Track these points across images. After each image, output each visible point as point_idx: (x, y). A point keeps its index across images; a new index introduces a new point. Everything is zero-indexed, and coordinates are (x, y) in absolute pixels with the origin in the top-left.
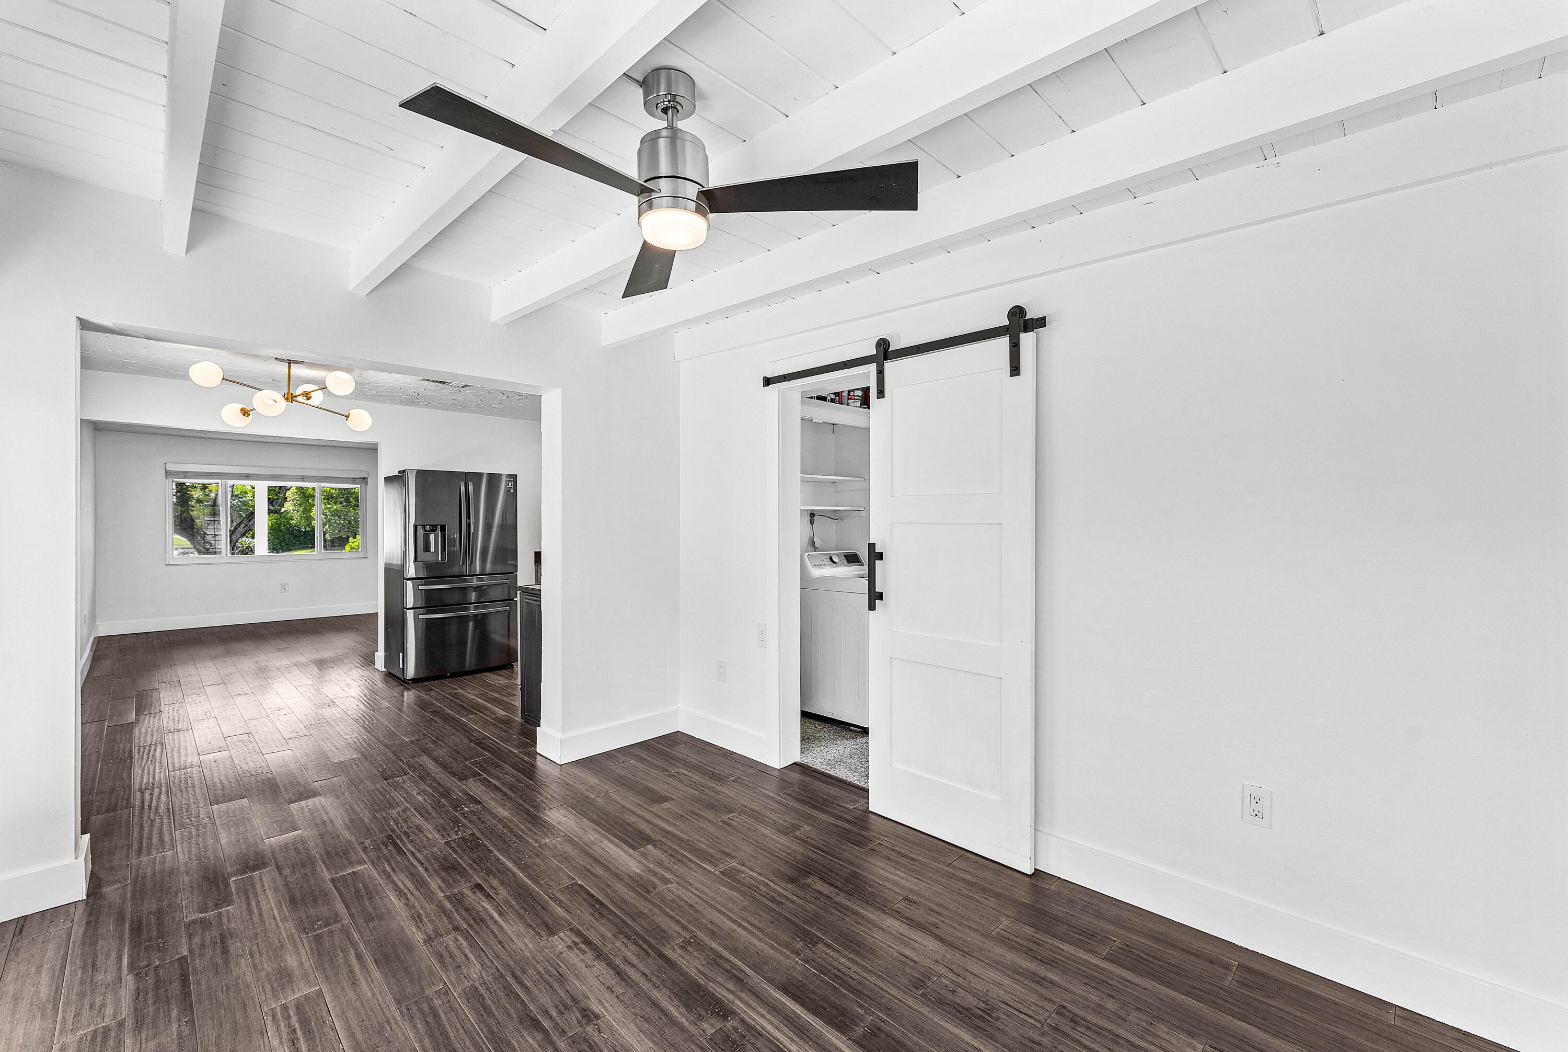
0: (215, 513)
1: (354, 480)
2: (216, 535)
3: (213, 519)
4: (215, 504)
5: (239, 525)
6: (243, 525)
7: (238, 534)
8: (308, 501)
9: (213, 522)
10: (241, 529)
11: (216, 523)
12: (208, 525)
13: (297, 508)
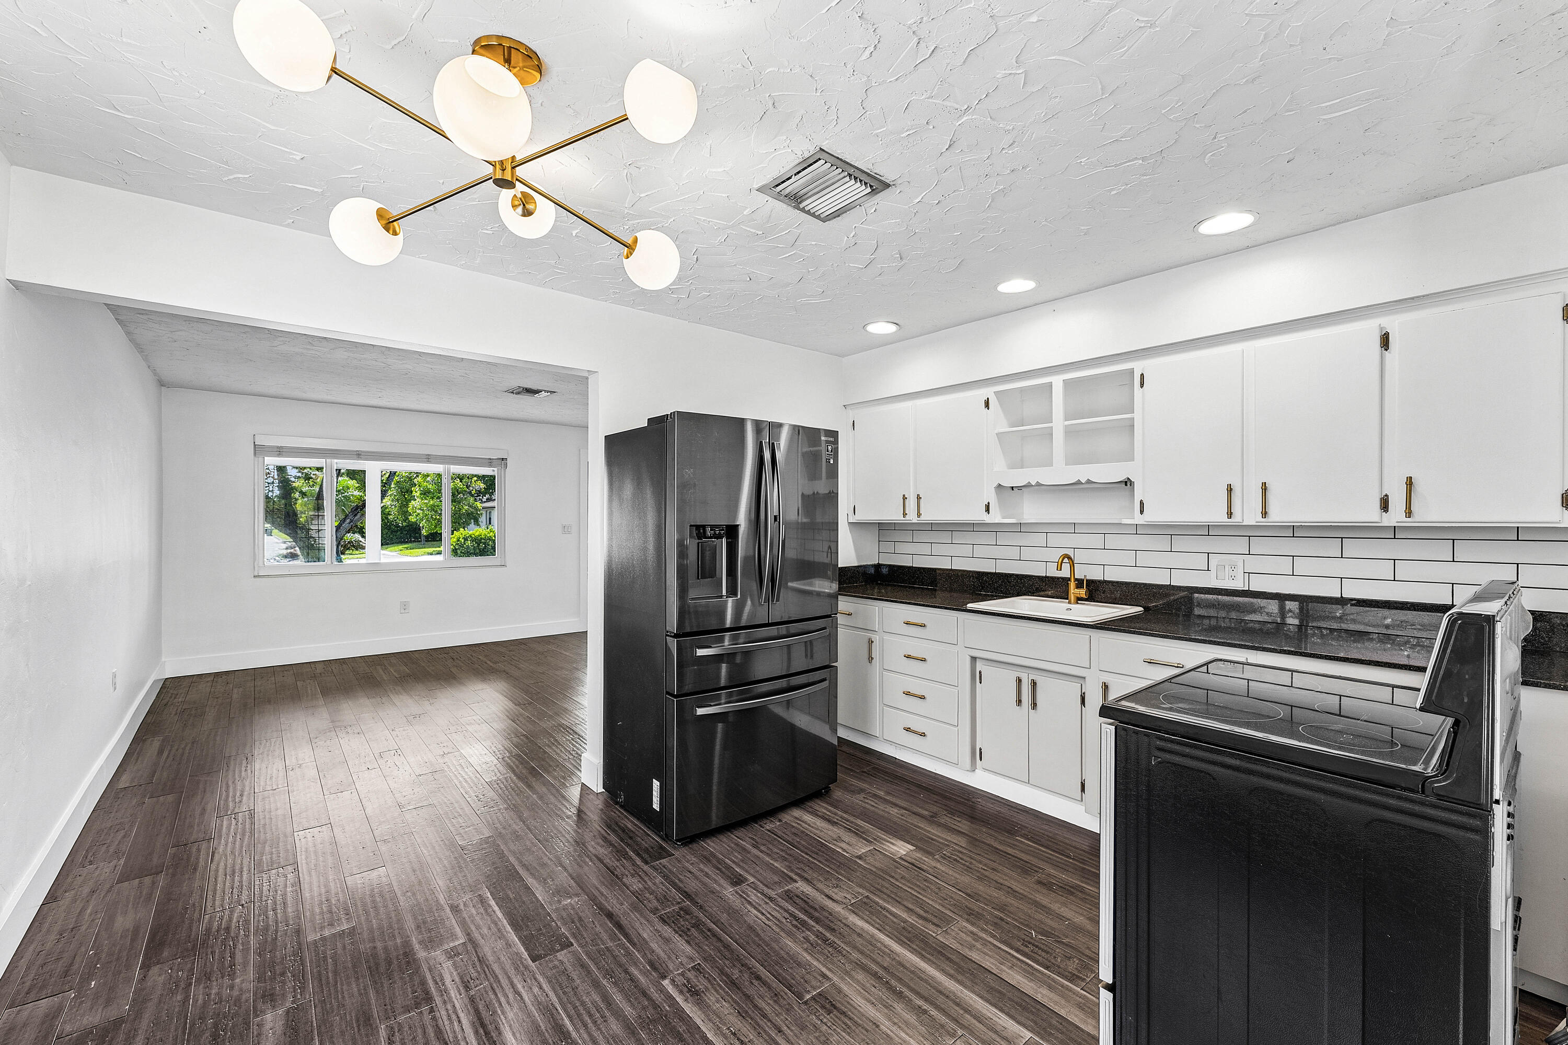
0: (319, 507)
1: (490, 462)
2: (319, 531)
3: (317, 514)
4: (320, 496)
5: (344, 520)
6: (348, 521)
7: (342, 531)
8: (404, 496)
9: (317, 517)
10: (346, 525)
11: (321, 517)
12: (312, 520)
13: (394, 504)
